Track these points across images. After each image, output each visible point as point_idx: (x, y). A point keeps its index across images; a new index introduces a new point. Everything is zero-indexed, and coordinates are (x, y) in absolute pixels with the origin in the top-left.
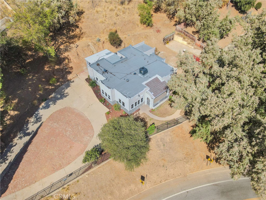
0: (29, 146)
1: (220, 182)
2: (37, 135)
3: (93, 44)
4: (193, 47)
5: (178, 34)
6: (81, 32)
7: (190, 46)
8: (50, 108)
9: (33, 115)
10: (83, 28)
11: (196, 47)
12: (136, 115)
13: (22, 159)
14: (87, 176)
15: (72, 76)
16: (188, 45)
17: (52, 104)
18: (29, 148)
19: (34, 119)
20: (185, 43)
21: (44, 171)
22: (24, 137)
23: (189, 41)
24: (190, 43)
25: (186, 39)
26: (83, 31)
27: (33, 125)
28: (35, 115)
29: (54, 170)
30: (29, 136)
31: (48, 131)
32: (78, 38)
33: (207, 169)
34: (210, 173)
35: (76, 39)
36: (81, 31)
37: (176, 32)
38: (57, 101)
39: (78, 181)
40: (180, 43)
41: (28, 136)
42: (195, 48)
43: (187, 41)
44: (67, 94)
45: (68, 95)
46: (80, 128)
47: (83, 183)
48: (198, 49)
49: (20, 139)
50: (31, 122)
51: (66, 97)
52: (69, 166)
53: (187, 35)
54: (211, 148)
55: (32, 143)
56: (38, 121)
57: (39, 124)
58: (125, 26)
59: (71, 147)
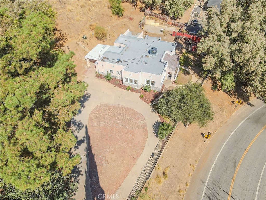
0: (92, 151)
1: (249, 116)
2: (91, 139)
3: (82, 43)
4: (166, 26)
5: (149, 18)
6: (62, 34)
7: (163, 26)
8: (82, 112)
9: (71, 124)
10: (61, 30)
11: (168, 25)
12: (165, 90)
13: (96, 164)
14: (167, 150)
15: (80, 78)
16: (161, 26)
17: (82, 108)
18: (93, 152)
19: (75, 127)
20: (158, 24)
21: (126, 163)
22: (80, 145)
23: (161, 21)
24: (162, 24)
25: (158, 21)
26: (63, 33)
27: (79, 132)
28: (72, 123)
29: (135, 158)
30: (84, 142)
31: (99, 131)
32: (62, 40)
33: (236, 111)
34: (239, 113)
35: (61, 42)
36: (60, 33)
37: (147, 17)
38: (84, 103)
39: (162, 157)
40: (152, 26)
41: (83, 144)
42: (168, 27)
43: (159, 22)
44: (88, 94)
45: (90, 95)
46: (127, 117)
47: (167, 157)
48: (171, 27)
49: (78, 149)
50: (74, 130)
51: (89, 97)
52: (145, 149)
53: (157, 17)
54: (230, 95)
55: (92, 147)
56: (80, 127)
57: (84, 129)
58: (101, 19)
59: (133, 135)
